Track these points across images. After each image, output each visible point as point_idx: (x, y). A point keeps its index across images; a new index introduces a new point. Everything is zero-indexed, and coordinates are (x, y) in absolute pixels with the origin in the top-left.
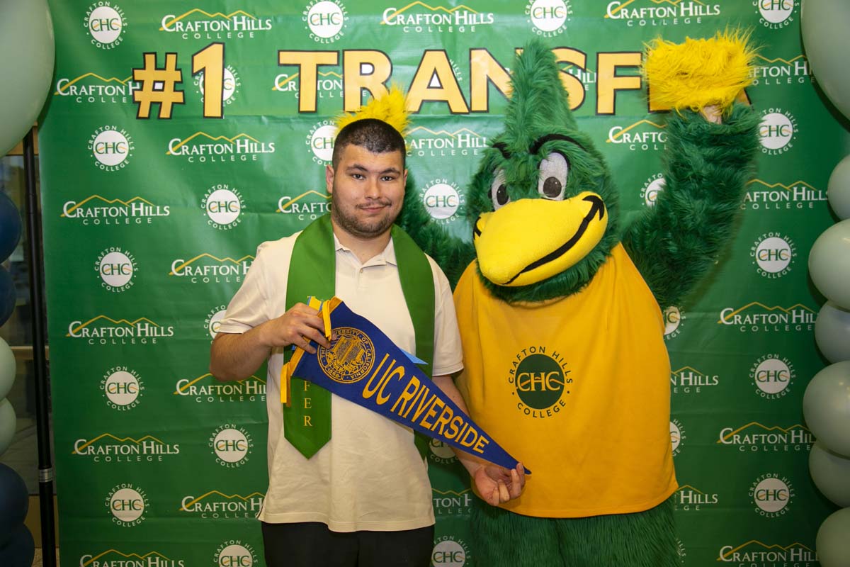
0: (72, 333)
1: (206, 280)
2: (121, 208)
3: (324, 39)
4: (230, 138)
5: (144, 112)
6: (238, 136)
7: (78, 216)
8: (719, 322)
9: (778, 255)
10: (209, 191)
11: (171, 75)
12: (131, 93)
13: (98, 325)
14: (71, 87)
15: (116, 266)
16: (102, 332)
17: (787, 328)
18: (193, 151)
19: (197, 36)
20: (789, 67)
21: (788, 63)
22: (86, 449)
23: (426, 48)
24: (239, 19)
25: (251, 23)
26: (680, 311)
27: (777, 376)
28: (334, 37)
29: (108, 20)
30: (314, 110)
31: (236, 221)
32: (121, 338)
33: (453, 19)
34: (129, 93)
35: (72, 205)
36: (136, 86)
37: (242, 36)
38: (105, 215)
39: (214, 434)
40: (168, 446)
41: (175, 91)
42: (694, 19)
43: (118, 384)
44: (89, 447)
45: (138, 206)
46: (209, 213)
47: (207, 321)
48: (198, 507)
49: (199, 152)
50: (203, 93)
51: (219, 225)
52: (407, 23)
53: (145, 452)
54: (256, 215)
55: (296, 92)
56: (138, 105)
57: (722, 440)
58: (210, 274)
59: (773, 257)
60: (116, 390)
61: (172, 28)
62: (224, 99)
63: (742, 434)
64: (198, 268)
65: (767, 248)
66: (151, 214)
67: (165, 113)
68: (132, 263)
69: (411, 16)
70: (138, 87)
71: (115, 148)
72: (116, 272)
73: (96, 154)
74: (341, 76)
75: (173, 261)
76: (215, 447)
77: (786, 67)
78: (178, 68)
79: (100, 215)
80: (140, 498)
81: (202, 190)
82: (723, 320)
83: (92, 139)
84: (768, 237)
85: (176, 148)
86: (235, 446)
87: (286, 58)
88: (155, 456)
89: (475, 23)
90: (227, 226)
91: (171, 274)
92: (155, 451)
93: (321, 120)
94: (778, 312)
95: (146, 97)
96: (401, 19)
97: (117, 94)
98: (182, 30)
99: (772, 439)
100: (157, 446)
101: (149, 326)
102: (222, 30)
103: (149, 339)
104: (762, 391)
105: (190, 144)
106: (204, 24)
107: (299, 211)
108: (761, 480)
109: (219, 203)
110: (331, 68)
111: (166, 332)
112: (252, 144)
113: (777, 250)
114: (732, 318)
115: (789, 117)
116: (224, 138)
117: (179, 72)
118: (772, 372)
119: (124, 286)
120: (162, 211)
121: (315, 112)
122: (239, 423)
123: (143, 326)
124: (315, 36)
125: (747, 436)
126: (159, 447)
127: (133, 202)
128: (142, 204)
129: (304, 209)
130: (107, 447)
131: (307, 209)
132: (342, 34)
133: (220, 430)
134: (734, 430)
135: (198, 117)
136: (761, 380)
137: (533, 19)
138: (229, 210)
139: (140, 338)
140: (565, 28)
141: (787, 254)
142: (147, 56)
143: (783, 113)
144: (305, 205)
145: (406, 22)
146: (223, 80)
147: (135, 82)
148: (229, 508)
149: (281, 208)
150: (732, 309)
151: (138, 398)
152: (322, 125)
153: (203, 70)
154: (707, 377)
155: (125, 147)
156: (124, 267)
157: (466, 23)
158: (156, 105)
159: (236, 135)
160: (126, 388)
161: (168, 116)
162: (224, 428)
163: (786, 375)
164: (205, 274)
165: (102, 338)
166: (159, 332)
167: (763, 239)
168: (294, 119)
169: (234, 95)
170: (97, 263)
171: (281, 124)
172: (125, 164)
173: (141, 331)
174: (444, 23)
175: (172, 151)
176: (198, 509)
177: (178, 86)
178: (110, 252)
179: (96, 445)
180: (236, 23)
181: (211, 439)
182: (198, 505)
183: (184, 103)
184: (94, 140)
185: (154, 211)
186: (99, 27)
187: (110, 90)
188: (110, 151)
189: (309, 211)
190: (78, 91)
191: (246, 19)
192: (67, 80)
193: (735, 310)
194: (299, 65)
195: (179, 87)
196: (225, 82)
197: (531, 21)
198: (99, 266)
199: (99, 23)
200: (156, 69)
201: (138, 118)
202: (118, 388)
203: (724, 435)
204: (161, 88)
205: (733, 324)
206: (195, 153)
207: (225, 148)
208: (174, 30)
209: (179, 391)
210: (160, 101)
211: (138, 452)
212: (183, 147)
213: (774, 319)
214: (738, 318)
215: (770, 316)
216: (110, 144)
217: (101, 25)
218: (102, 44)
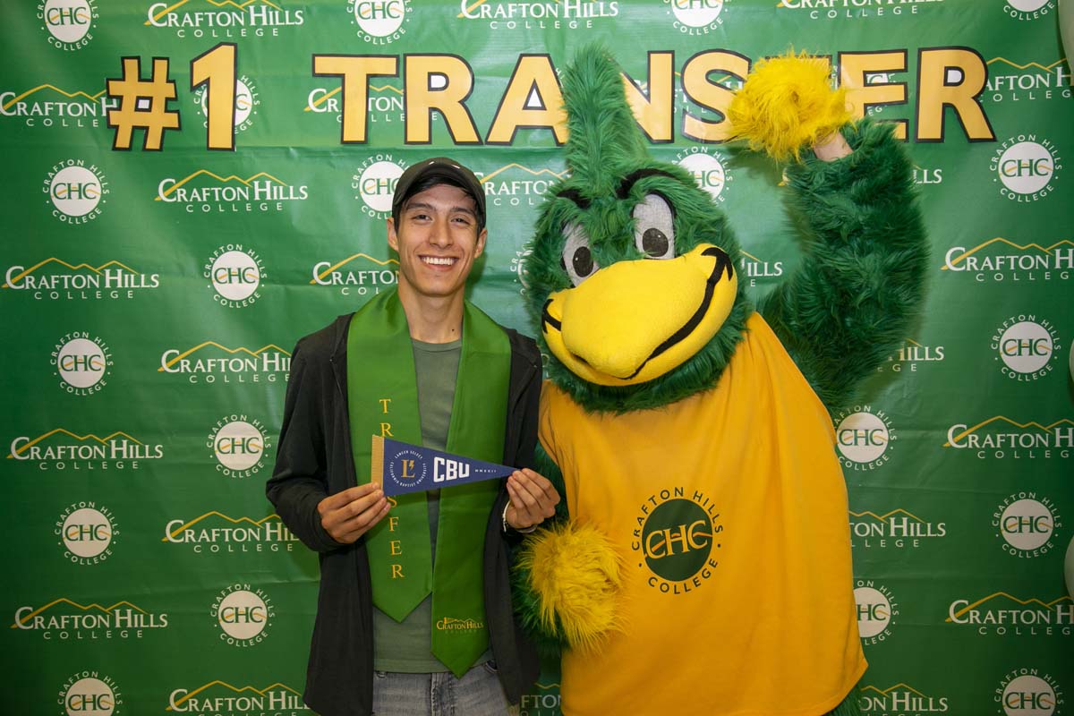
0: (15, 454)
1: (211, 379)
2: (89, 277)
3: (378, 38)
4: (245, 179)
5: (123, 141)
6: (254, 177)
7: (28, 287)
8: (946, 445)
9: (1032, 347)
10: (216, 253)
11: (162, 89)
12: (104, 114)
13: (53, 442)
14: (19, 104)
15: (80, 358)
16: (60, 452)
17: (1047, 454)
18: (193, 196)
19: (198, 33)
20: (1048, 75)
21: (1047, 69)
22: (31, 621)
23: (523, 52)
24: (258, 10)
25: (274, 14)
26: (888, 429)
27: (1033, 524)
28: (392, 35)
29: (71, 9)
30: (363, 139)
31: (253, 295)
32: (87, 461)
33: (561, 11)
34: (102, 113)
35: (19, 272)
36: (112, 104)
37: (262, 33)
38: (66, 287)
39: (219, 599)
40: (152, 616)
41: (166, 111)
42: (906, 7)
43: (81, 526)
44: (36, 618)
45: (114, 273)
46: (215, 283)
47: (211, 437)
48: (193, 705)
49: (202, 198)
50: (206, 115)
51: (229, 301)
52: (496, 17)
53: (118, 625)
54: (280, 287)
55: (337, 114)
56: (114, 130)
57: (953, 617)
58: (216, 370)
59: (1025, 351)
60: (78, 536)
61: (164, 22)
62: (236, 124)
63: (983, 610)
64: (200, 362)
65: (1017, 338)
66: (133, 286)
67: (153, 143)
68: (105, 355)
69: (500, 7)
70: (115, 105)
71: (82, 191)
72: (81, 367)
73: (54, 199)
74: (401, 92)
75: (163, 353)
76: (220, 618)
77: (1044, 74)
78: (170, 79)
79: (60, 286)
80: (110, 692)
81: (205, 252)
82: (952, 442)
83: (49, 178)
84: (1017, 321)
85: (169, 191)
86: (249, 615)
87: (324, 65)
88: (133, 631)
89: (592, 15)
90: (240, 302)
91: (160, 370)
92: (133, 623)
93: (374, 153)
94: (1034, 430)
95: (125, 120)
96: (486, 11)
97: (85, 115)
98: (177, 25)
99: (1028, 617)
100: (136, 616)
101: (128, 444)
102: (234, 24)
103: (128, 462)
104: (1011, 547)
105: (188, 187)
106: (208, 16)
107: (341, 283)
108: (1013, 677)
109: (229, 269)
110: (388, 80)
111: (152, 452)
112: (275, 188)
113: (1031, 341)
114: (965, 440)
115: (1047, 148)
116: (236, 178)
117: (172, 85)
118: (1026, 519)
119: (93, 387)
120: (148, 281)
121: (365, 142)
122: (256, 582)
123: (119, 444)
124: (365, 34)
125: (990, 613)
126: (139, 618)
127: (107, 268)
128: (119, 271)
129: (348, 279)
130: (63, 617)
131: (354, 279)
132: (403, 32)
133: (228, 593)
134: (970, 604)
135: (199, 148)
136: (1012, 529)
137: (675, 9)
138: (243, 280)
139: (115, 461)
140: (720, 22)
141: (1047, 346)
142: (126, 61)
143: (1039, 141)
144: (351, 274)
145: (493, 15)
146: (235, 97)
147: (110, 97)
148: (238, 706)
149: (317, 279)
150: (965, 426)
151: (110, 547)
152: (376, 161)
153: (207, 81)
154: (929, 525)
155: (96, 191)
156: (92, 360)
157: (579, 15)
158: (140, 131)
159: (254, 175)
160: (93, 532)
161: (158, 148)
162: (234, 590)
163: (1047, 524)
164: (209, 370)
165: (60, 460)
166: (142, 452)
167: (1011, 324)
168: (334, 152)
169: (251, 117)
170: (54, 354)
171: (318, 159)
172: (95, 213)
173: (117, 451)
174: (547, 16)
175: (162, 196)
176: (193, 708)
177: (170, 104)
178: (72, 338)
179: (47, 615)
180: (253, 16)
181: (215, 606)
182: (193, 702)
183: (179, 129)
184: (51, 180)
185: (138, 281)
186: (59, 19)
187: (75, 110)
188: (75, 195)
189: (356, 283)
190: (29, 110)
191: (267, 10)
192: (13, 94)
193: (968, 428)
194: (342, 76)
195: (172, 106)
196: (238, 99)
197: (672, 13)
198: (57, 358)
199: (59, 13)
200: (140, 80)
201: (115, 149)
202: (81, 533)
203: (955, 612)
204: (147, 107)
205: (967, 448)
206: (195, 199)
207: (237, 192)
208: (165, 24)
209: (169, 537)
210: (144, 125)
211: (107, 625)
212: (179, 190)
213: (1027, 440)
214: (973, 438)
215: (1022, 436)
216: (75, 186)
217: (62, 16)
218: (63, 43)
